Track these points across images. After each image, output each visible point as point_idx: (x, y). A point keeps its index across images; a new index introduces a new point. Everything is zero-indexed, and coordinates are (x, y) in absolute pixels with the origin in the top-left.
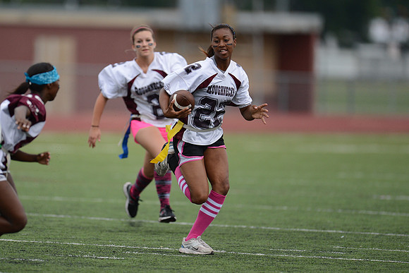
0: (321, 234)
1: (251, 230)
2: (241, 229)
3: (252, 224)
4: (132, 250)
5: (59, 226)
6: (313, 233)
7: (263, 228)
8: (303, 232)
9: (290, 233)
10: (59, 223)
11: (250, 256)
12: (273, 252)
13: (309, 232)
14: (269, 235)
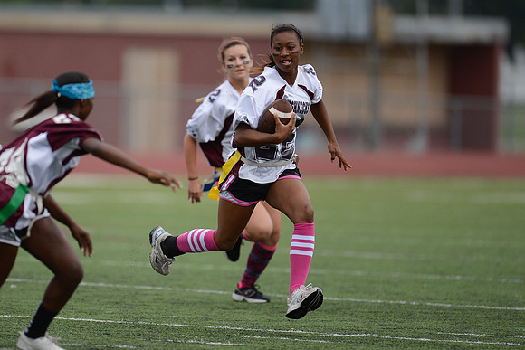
0: (507, 312)
1: (412, 307)
2: (400, 305)
3: (414, 299)
4: (253, 334)
5: (155, 301)
6: (495, 311)
7: (429, 304)
8: (483, 310)
9: (464, 311)
10: (156, 297)
11: (411, 342)
12: (443, 337)
13: (491, 310)
14: (437, 313)
